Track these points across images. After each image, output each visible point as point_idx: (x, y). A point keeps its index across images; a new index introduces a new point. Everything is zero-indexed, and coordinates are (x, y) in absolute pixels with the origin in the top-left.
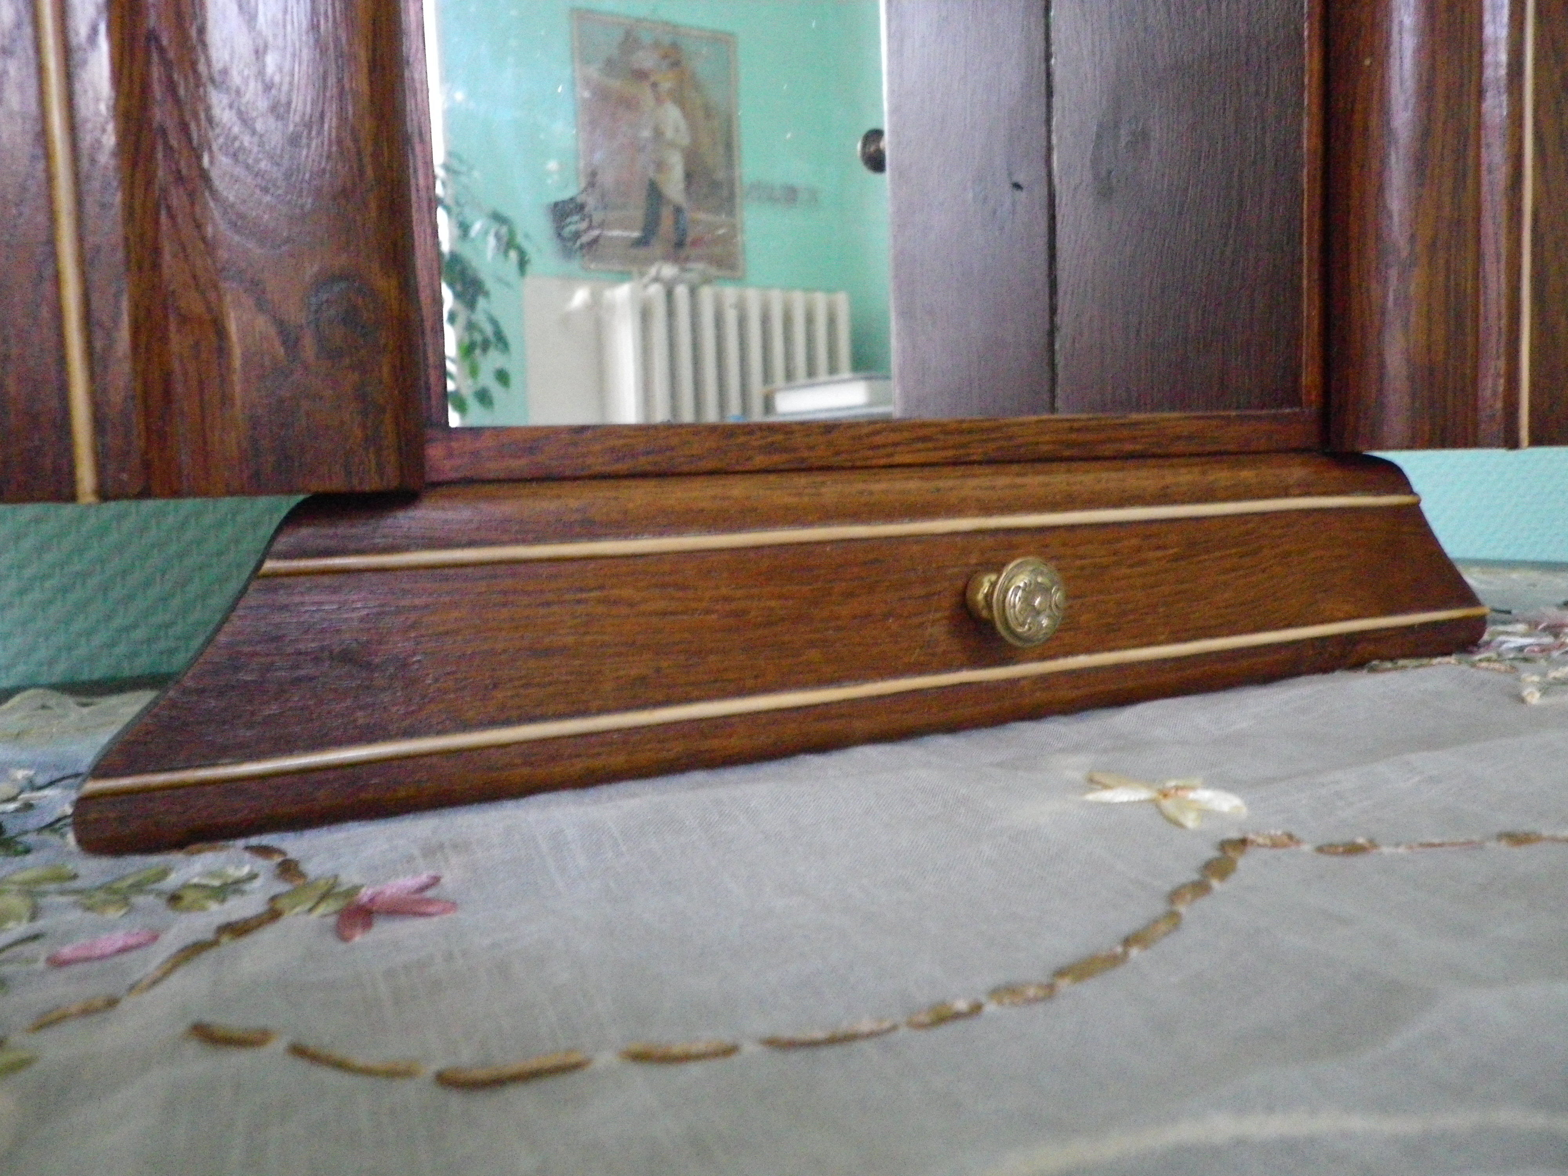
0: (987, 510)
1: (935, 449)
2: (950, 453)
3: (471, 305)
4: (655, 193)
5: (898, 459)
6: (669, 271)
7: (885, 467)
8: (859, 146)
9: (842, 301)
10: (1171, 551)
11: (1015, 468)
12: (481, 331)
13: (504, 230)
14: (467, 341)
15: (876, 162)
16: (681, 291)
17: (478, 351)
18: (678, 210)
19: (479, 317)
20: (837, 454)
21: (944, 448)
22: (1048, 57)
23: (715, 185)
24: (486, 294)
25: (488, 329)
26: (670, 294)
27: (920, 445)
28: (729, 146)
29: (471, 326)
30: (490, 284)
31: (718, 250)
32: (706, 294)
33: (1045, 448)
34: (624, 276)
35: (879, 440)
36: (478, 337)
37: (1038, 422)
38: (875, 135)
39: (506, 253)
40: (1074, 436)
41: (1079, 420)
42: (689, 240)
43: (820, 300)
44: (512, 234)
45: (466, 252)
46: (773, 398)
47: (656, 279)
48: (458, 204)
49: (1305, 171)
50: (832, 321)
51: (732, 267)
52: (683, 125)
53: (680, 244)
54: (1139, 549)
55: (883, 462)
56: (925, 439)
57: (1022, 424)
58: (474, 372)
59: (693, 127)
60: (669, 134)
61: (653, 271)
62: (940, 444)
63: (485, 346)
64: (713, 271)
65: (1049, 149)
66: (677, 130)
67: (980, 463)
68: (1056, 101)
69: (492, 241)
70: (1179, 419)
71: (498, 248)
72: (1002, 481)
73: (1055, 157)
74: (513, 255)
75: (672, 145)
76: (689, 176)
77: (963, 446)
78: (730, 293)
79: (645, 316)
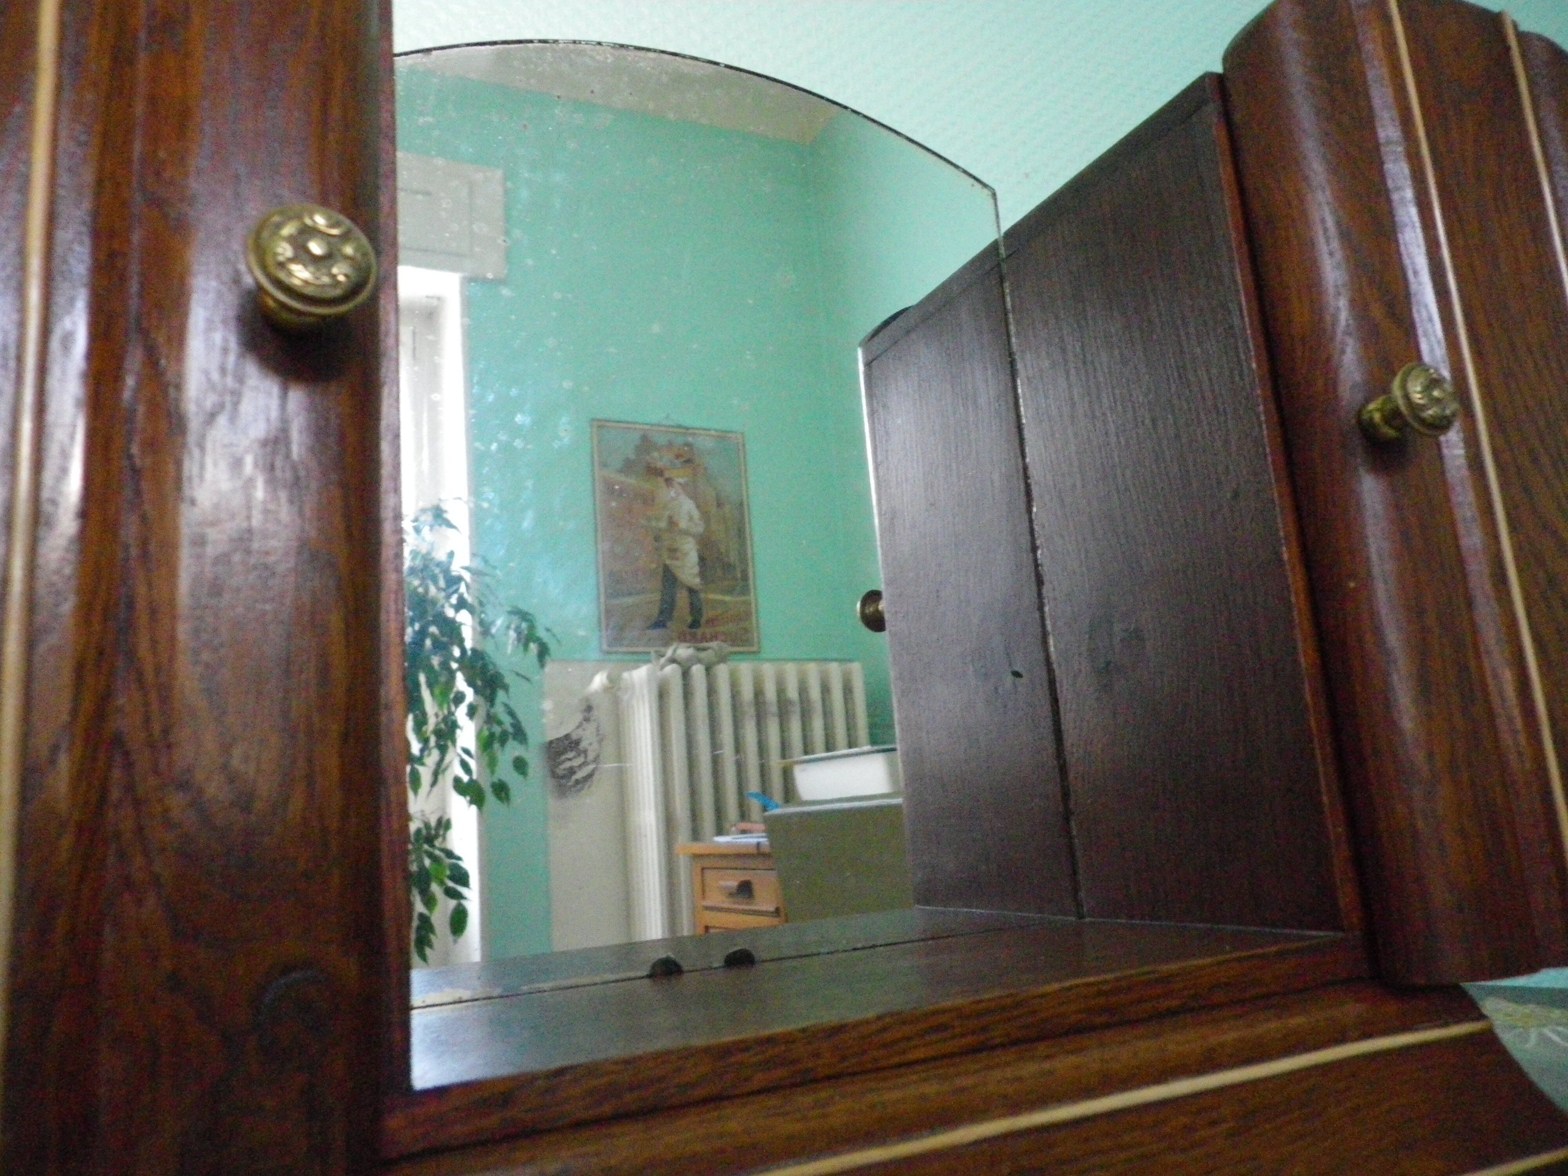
0: (1015, 1107)
1: (953, 1037)
2: (970, 1040)
3: (491, 700)
4: (669, 579)
5: (911, 1056)
6: (684, 651)
7: (900, 1065)
8: (858, 605)
9: (856, 667)
10: (1225, 1126)
11: (1042, 1048)
12: (500, 723)
13: (524, 625)
14: (486, 733)
15: (875, 622)
16: (697, 671)
17: (496, 745)
18: (692, 591)
19: (499, 710)
20: (844, 1058)
21: (963, 1035)
22: (1034, 549)
23: (728, 567)
24: (506, 688)
25: (507, 720)
26: (686, 674)
27: (934, 1037)
28: (741, 533)
29: (491, 719)
30: (509, 679)
31: (731, 627)
32: (722, 671)
33: (1073, 1018)
34: (640, 658)
35: (888, 1036)
36: (497, 730)
37: (1061, 990)
38: (873, 596)
39: (526, 647)
40: (1102, 1000)
41: (1105, 982)
42: (703, 620)
43: (835, 670)
44: (532, 627)
45: (488, 647)
46: (792, 773)
47: (673, 661)
48: (481, 604)
49: (1307, 686)
50: (848, 690)
51: (747, 642)
52: (696, 514)
53: (695, 624)
54: (1190, 1129)
55: (896, 1060)
56: (941, 1028)
57: (1042, 996)
58: (492, 763)
59: (706, 516)
60: (683, 524)
61: (669, 652)
62: (958, 1030)
63: (503, 739)
64: (728, 648)
65: (1045, 635)
66: (691, 519)
67: (1003, 1046)
68: (1046, 590)
69: (512, 634)
70: (1211, 965)
71: (519, 639)
72: (1029, 1069)
73: (1051, 642)
74: (533, 647)
75: (686, 533)
76: (702, 560)
77: (984, 1029)
78: (745, 669)
79: (662, 695)
